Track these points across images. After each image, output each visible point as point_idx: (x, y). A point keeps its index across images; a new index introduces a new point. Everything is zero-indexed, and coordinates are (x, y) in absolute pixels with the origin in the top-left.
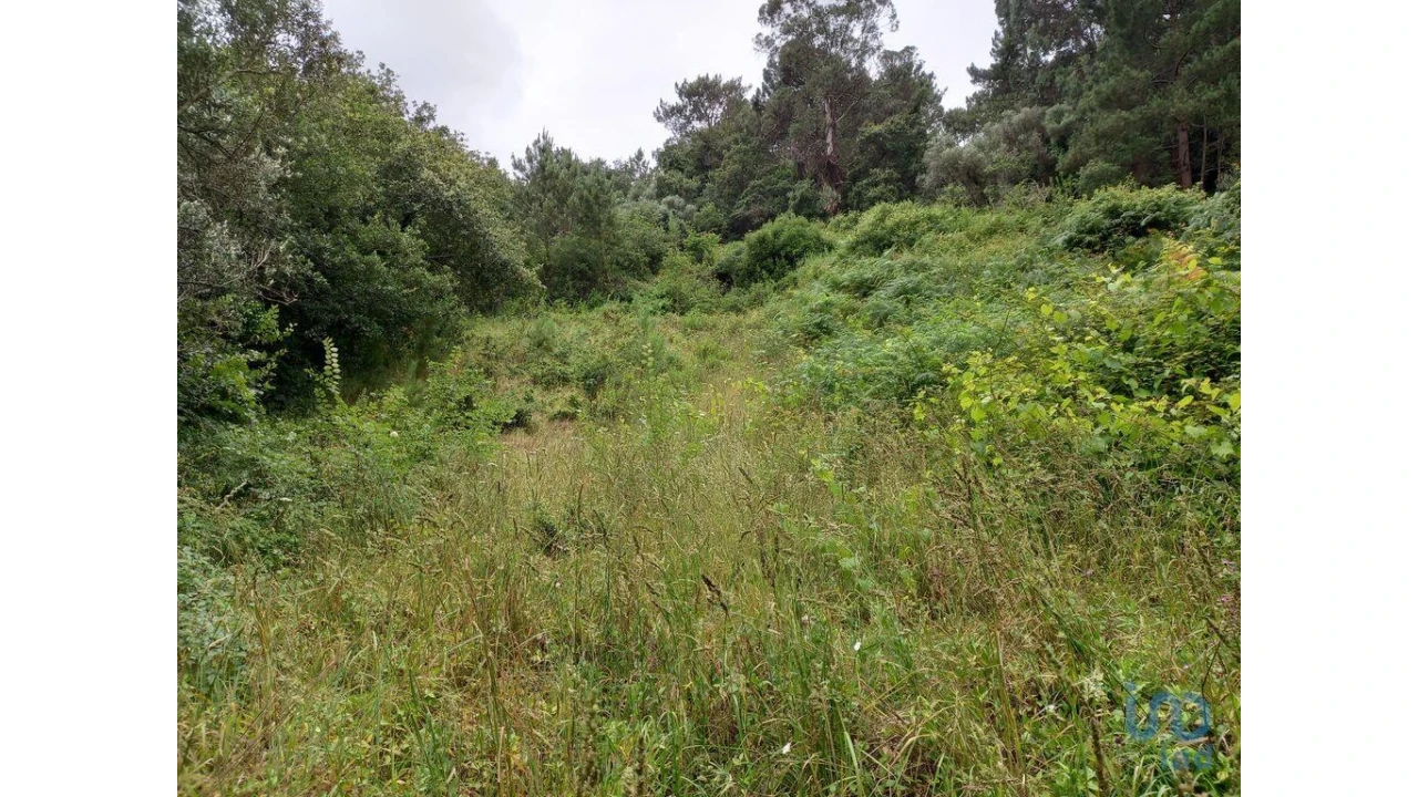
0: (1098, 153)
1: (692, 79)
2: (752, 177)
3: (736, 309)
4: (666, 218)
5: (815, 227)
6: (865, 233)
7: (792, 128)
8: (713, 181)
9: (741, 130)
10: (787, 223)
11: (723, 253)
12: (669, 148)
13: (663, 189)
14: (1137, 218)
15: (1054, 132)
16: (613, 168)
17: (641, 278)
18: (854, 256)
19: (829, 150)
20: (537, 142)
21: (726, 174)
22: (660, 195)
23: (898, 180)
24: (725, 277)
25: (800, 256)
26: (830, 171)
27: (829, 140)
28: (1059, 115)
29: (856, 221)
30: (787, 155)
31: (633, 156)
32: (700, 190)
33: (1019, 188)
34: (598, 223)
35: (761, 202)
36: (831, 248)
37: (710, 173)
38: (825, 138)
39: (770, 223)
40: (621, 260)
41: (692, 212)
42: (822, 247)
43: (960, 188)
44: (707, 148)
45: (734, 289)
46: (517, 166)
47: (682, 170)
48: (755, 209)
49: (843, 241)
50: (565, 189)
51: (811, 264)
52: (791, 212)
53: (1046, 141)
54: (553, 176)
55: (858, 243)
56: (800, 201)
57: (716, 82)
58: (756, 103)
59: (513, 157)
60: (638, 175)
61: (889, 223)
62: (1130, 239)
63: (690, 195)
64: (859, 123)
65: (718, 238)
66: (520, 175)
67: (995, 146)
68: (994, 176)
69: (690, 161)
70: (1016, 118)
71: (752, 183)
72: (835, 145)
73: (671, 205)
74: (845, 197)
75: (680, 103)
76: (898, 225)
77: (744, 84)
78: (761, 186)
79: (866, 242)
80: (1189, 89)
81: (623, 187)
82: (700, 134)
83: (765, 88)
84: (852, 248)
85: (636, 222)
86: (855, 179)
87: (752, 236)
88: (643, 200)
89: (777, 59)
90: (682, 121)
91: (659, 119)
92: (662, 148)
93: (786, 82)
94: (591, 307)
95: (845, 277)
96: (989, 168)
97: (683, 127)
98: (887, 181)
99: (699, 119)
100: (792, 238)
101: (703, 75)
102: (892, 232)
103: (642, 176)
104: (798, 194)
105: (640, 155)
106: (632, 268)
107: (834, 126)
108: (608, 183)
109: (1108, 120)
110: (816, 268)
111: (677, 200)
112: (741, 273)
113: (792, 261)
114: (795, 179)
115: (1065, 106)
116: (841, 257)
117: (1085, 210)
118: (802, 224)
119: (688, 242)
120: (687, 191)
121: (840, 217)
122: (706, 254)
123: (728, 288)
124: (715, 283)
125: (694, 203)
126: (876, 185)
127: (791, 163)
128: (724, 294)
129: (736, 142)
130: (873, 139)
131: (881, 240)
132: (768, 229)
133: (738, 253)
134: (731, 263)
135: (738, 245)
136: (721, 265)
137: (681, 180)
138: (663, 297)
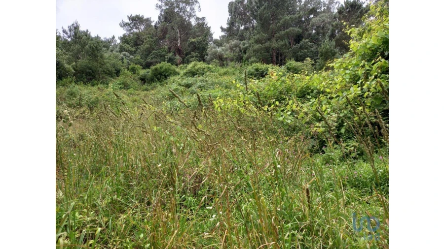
0: (254, 56)
1: (134, 15)
2: (153, 49)
3: (147, 90)
4: (123, 59)
5: (174, 67)
6: (189, 70)
7: (167, 36)
8: (140, 49)
9: (150, 34)
10: (165, 65)
11: (143, 72)
12: (124, 36)
13: (122, 50)
14: (263, 72)
15: (243, 48)
16: (103, 40)
17: (112, 77)
18: (185, 77)
19: (179, 45)
20: (73, 25)
21: (145, 47)
22: (121, 51)
23: (200, 57)
24: (143, 80)
25: (168, 76)
26: (179, 51)
27: (179, 41)
28: (244, 44)
29: (186, 67)
30: (165, 44)
31: (111, 38)
32: (135, 52)
33: (232, 63)
34: (97, 57)
35: (156, 58)
36: (178, 74)
37: (139, 46)
38: (177, 41)
39: (159, 64)
40: (105, 70)
41: (132, 58)
42: (176, 73)
43: (217, 61)
44: (138, 38)
45: (146, 84)
46: (64, 31)
47: (129, 45)
48: (154, 60)
49: (182, 72)
50: (84, 43)
51: (171, 78)
52: (166, 62)
53: (241, 51)
54: (80, 38)
55: (187, 73)
56: (169, 59)
57: (142, 18)
58: (155, 26)
59: (63, 28)
60: (113, 44)
61: (196, 68)
62: (261, 77)
63: (132, 53)
64: (188, 38)
65: (141, 67)
66: (65, 35)
67: (227, 50)
68: (226, 59)
69: (132, 42)
70: (233, 43)
71: (153, 52)
72: (181, 43)
73: (125, 55)
74: (183, 60)
75: (129, 22)
76: (199, 69)
77: (152, 20)
78: (157, 53)
79: (189, 73)
80: (277, 41)
81: (107, 47)
82: (136, 33)
83: (158, 22)
84: (185, 74)
85: (111, 58)
86: (186, 55)
87: (153, 67)
88: (114, 52)
89: (163, 13)
90: (130, 28)
91: (121, 26)
92: (122, 36)
93: (165, 21)
94: (93, 85)
95: (183, 82)
96: (225, 56)
97: (130, 30)
98: (196, 57)
99: (136, 28)
100: (166, 70)
101: (138, 14)
102: (197, 70)
103: (115, 45)
104: (168, 57)
105: (114, 37)
106: (110, 74)
107: (180, 37)
108: (100, 44)
109: (257, 46)
110: (174, 80)
111: (127, 54)
112: (149, 79)
113: (166, 77)
114: (168, 53)
115: (245, 41)
116: (182, 77)
117: (250, 68)
118: (170, 66)
119: (131, 67)
120: (131, 51)
121: (182, 65)
122: (137, 72)
123: (144, 83)
124: (139, 81)
125: (133, 55)
126: (193, 57)
127: (167, 47)
128: (142, 85)
129: (149, 38)
130: (192, 43)
131: (194, 72)
132: (158, 66)
133: (148, 72)
134: (145, 76)
135: (148, 70)
136: (142, 76)
137: (128, 47)
138: (120, 84)
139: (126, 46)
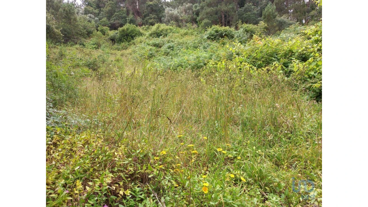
0: (206, 18)
2: (115, 12)
3: (119, 49)
5: (138, 28)
6: (154, 31)
8: (103, 12)
10: (130, 26)
11: (111, 33)
13: (86, 12)
14: (222, 33)
15: (195, 11)
18: (151, 37)
19: (138, 7)
21: (107, 10)
24: (113, 40)
25: (134, 36)
26: (138, 13)
27: (137, 4)
28: (196, 7)
29: (149, 28)
32: (99, 14)
33: (188, 25)
35: (119, 20)
36: (143, 35)
37: (102, 9)
40: (79, 32)
41: (98, 20)
42: (141, 34)
43: (174, 23)
45: (116, 44)
47: (92, 7)
48: (117, 21)
49: (147, 33)
51: (138, 39)
52: (128, 23)
53: (193, 13)
56: (130, 21)
60: (76, 6)
61: (160, 29)
62: (220, 38)
63: (96, 15)
64: (146, 1)
65: (109, 28)
67: (182, 12)
68: (182, 20)
69: (95, 4)
70: (187, 6)
71: (115, 14)
73: (90, 17)
76: (163, 30)
78: (118, 15)
79: (154, 34)
80: (226, 5)
84: (151, 35)
85: (82, 21)
86: (145, 16)
87: (120, 29)
94: (72, 45)
95: (151, 42)
96: (181, 18)
98: (154, 18)
100: (132, 31)
102: (161, 32)
104: (130, 18)
106: (82, 35)
109: (209, 10)
110: (140, 40)
111: (92, 16)
112: (118, 39)
113: (133, 37)
115: (197, 4)
116: (148, 37)
117: (210, 30)
118: (135, 27)
119: (99, 29)
120: (95, 13)
121: (144, 26)
122: (106, 33)
123: (114, 43)
124: (110, 42)
125: (97, 17)
126: (151, 19)
128: (113, 45)
130: (149, 6)
131: (158, 33)
132: (124, 28)
133: (117, 34)
134: (115, 36)
135: (116, 31)
136: (111, 37)
137: (92, 10)
138: (94, 44)
139: (91, 9)
